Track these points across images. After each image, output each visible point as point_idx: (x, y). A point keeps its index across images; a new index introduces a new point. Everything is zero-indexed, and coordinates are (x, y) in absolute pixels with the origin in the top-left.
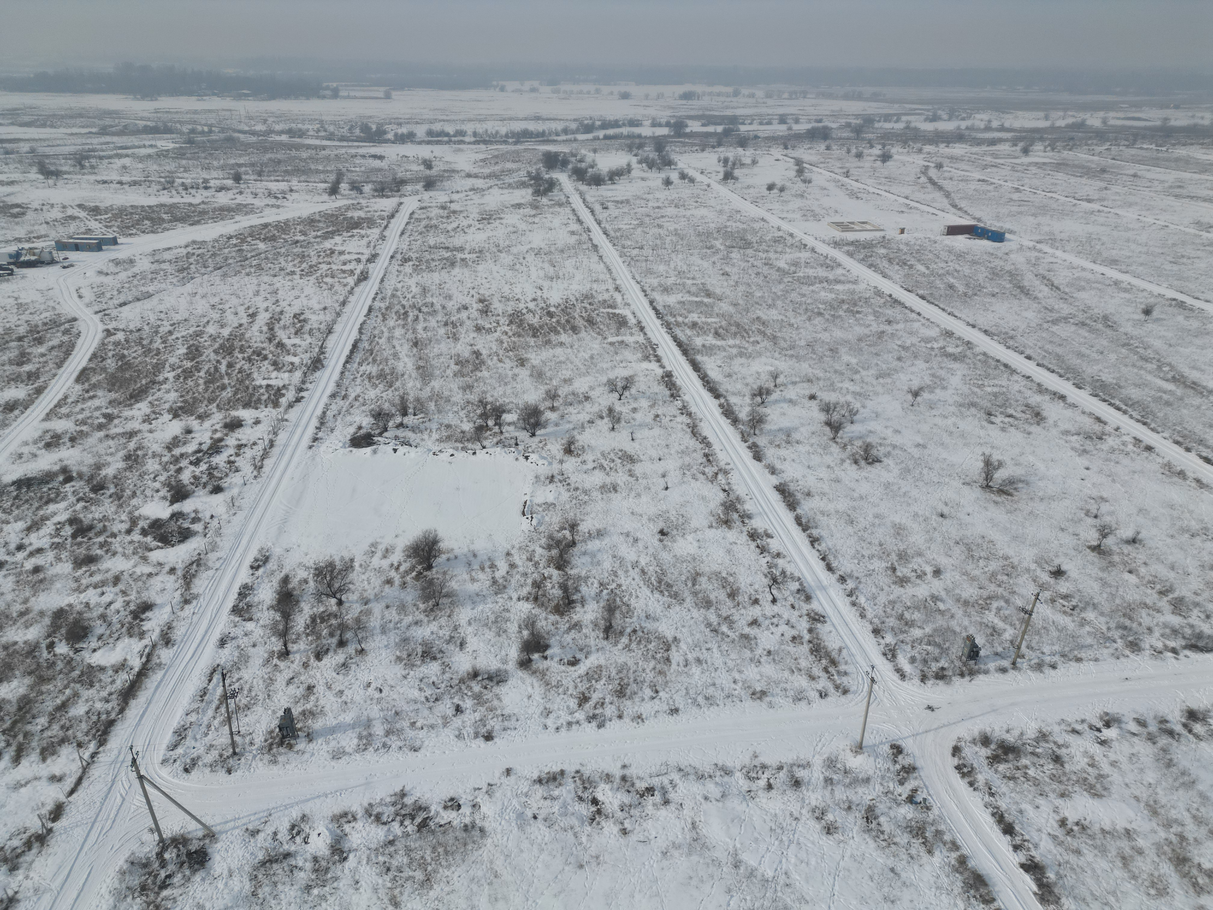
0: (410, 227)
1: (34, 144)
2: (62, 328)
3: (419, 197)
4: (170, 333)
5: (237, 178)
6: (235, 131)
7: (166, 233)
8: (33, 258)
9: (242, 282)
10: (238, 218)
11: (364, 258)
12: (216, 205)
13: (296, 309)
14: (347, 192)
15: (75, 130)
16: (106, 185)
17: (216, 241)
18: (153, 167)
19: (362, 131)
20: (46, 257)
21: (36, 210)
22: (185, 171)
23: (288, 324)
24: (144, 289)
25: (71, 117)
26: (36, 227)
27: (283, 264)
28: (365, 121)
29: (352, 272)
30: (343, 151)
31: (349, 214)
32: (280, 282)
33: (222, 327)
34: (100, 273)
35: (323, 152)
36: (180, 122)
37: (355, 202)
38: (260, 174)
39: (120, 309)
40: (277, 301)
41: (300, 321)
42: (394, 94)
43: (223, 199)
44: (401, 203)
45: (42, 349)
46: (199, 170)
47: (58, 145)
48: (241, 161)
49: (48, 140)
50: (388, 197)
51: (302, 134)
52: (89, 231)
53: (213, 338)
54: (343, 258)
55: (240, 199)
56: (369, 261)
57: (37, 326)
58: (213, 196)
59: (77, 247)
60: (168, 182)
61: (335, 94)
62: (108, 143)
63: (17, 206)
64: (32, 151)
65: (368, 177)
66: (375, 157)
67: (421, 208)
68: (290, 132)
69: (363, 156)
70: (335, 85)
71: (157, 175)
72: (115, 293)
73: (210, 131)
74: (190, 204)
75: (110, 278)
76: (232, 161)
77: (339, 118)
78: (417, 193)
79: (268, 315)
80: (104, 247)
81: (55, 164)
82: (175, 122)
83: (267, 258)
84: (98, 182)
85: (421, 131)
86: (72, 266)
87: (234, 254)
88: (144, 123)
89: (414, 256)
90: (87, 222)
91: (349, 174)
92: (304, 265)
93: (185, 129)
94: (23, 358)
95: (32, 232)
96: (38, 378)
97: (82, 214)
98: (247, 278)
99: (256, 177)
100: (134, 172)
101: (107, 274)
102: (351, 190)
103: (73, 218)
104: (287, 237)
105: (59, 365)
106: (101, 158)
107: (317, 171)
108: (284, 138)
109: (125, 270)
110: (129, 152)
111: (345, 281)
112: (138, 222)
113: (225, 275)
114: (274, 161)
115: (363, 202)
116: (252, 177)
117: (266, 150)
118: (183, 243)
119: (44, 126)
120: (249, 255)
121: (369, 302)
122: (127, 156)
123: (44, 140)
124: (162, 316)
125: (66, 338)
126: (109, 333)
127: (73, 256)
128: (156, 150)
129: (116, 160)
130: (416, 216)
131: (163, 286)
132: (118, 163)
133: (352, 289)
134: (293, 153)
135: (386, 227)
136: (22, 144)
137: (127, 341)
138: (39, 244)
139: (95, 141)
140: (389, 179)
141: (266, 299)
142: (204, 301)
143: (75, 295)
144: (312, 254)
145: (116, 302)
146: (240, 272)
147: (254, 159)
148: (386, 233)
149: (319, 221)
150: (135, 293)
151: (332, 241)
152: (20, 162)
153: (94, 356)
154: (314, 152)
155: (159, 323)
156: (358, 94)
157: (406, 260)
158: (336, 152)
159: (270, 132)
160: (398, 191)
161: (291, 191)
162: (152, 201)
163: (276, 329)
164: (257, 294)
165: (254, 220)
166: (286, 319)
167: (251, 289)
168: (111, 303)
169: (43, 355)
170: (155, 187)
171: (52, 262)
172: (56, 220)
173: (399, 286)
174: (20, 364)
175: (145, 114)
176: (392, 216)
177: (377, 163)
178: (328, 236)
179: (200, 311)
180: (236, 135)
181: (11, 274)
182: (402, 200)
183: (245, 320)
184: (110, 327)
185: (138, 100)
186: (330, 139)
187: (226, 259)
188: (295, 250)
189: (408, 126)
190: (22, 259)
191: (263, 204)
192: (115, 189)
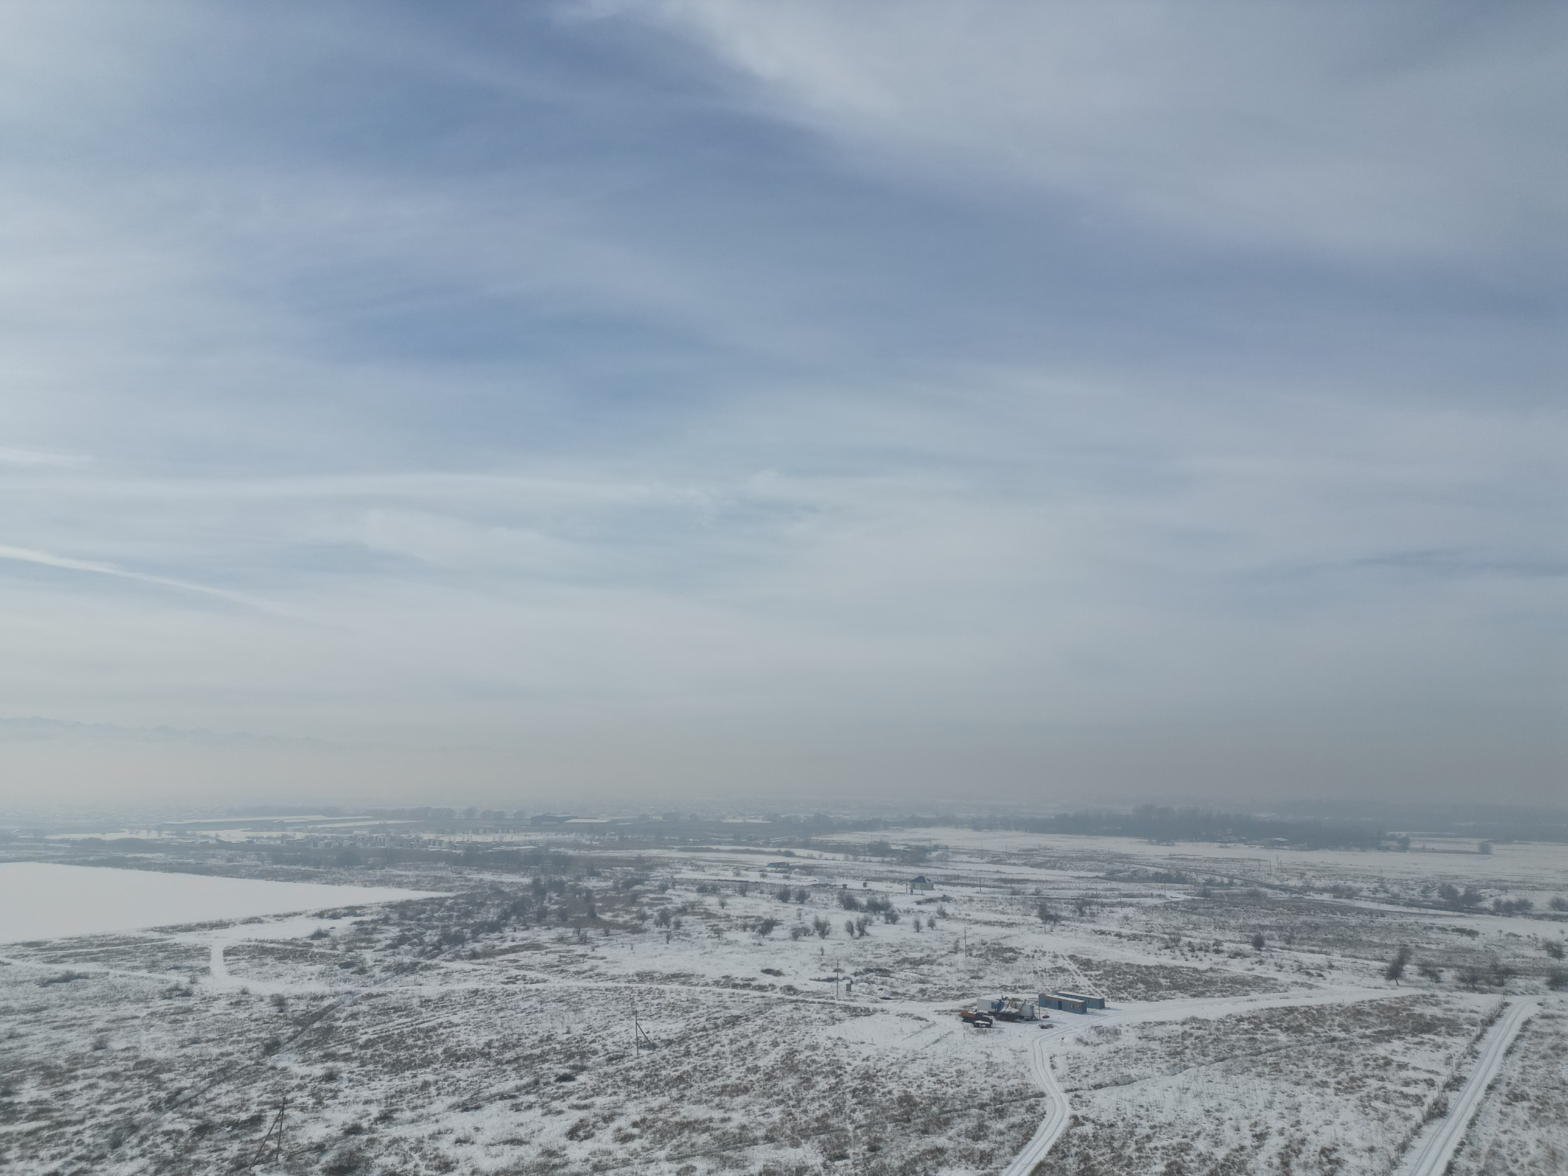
0: (1524, 1044)
1: (1040, 886)
2: (1027, 1103)
3: (1540, 998)
4: (1149, 1138)
5: (1258, 943)
6: (1262, 885)
7: (1162, 1002)
8: (1014, 1011)
9: (1251, 1086)
10: (1253, 995)
11: (1440, 1081)
12: (1227, 975)
13: (1325, 1141)
14: (1415, 977)
15: (1082, 874)
16: (1104, 936)
17: (1222, 1021)
18: (1158, 920)
19: (1442, 894)
20: (1027, 1012)
21: (1028, 956)
22: (1195, 929)
23: (1311, 1161)
24: (1126, 1071)
25: (1081, 859)
26: (1024, 976)
27: (1311, 1068)
28: (1448, 882)
29: (1418, 1100)
30: (1412, 920)
31: (1418, 1010)
32: (1303, 1094)
33: (1217, 1144)
34: (1079, 1040)
35: (1381, 919)
36: (1196, 871)
37: (1427, 993)
38: (1289, 940)
39: (1094, 1092)
40: (1298, 1122)
41: (1330, 1162)
42: (1495, 848)
43: (1237, 968)
44: (1506, 1004)
45: (1001, 1125)
46: (1211, 929)
47: (1063, 889)
48: (1266, 922)
49: (1054, 882)
50: (1483, 992)
51: (1351, 894)
52: (1076, 987)
53: (1203, 1159)
54: (1404, 1074)
55: (1259, 971)
56: (1448, 1086)
57: (1001, 1094)
58: (1225, 963)
59: (1060, 1005)
60: (1173, 940)
61: (1404, 846)
62: (1113, 889)
63: (1011, 950)
64: (1037, 893)
65: (1449, 959)
66: (1462, 931)
67: (1544, 1017)
68: (1335, 891)
69: (1443, 930)
70: (1404, 834)
71: (1161, 930)
72: (1092, 1070)
73: (1231, 884)
74: (1195, 970)
75: (1089, 1049)
76: (1253, 922)
77: (1408, 876)
78: (1535, 991)
79: (1282, 1141)
80: (1089, 1010)
81: (1055, 908)
82: (1190, 871)
83: (1288, 1056)
84: (1096, 932)
85: (1541, 901)
86: (1051, 1026)
87: (1243, 1043)
88: (1156, 869)
89: (1532, 1092)
90: (1076, 977)
91: (1420, 954)
92: (1342, 1076)
93: (1201, 879)
94: (979, 1133)
95: (1018, 981)
96: (990, 1162)
97: (1073, 967)
98: (1257, 1081)
99: (1283, 944)
100: (1135, 925)
101: (1087, 1044)
102: (1422, 975)
103: (1062, 970)
104: (1319, 1030)
105: (1015, 1151)
106: (1103, 905)
107: (1371, 944)
108: (1326, 897)
109: (1108, 1042)
110: (1134, 900)
111: (1407, 1112)
112: (1131, 984)
113: (1228, 1071)
114: (1309, 926)
115: (1441, 995)
116: (1278, 944)
117: (1299, 911)
118: (1180, 1019)
119: (1053, 867)
120: (1264, 1048)
121: (1448, 1155)
122: (1131, 905)
123: (1051, 882)
124: (1142, 1112)
125: (1028, 1117)
126: (1077, 1121)
127: (1055, 1015)
128: (1163, 901)
129: (1118, 909)
130: (1534, 1027)
131: (1148, 1071)
132: (1121, 912)
133: (1419, 1126)
134: (1338, 917)
135: (1479, 1038)
136: (1029, 885)
137: (1095, 1137)
138: (1023, 996)
139: (1100, 886)
140: (1486, 965)
141: (1282, 1116)
142: (1196, 1103)
143: (1048, 1064)
144: (1356, 1060)
145: (1092, 1082)
146: (1248, 1070)
147: (1284, 921)
148: (1478, 1047)
149: (1369, 1014)
150: (1114, 1074)
151: (1388, 1046)
152: (1024, 903)
153: (1055, 1149)
154: (1367, 918)
155: (1137, 1120)
156: (1437, 846)
157: (1516, 1097)
158: (1401, 921)
159: (1308, 888)
160: (1501, 984)
161: (1331, 967)
162: (1151, 961)
163: (1293, 1166)
164: (1270, 1105)
165: (1275, 1001)
166: (1310, 1154)
167: (1262, 1097)
168: (1085, 1081)
169: (1001, 1133)
170: (1157, 944)
171: (1032, 1019)
172: (1044, 971)
173: (1505, 1138)
174: (976, 1138)
175: (1159, 860)
176: (1491, 1022)
177: (1465, 941)
178: (1381, 1037)
179: (1189, 1116)
180: (1263, 890)
181: (989, 1026)
182: (1508, 999)
183: (1248, 1142)
184: (1079, 1113)
185: (1153, 844)
186: (1392, 903)
187: (1232, 1048)
188: (1330, 1051)
189: (1518, 892)
190: (1003, 1010)
191: (1289, 980)
192: (1112, 942)
